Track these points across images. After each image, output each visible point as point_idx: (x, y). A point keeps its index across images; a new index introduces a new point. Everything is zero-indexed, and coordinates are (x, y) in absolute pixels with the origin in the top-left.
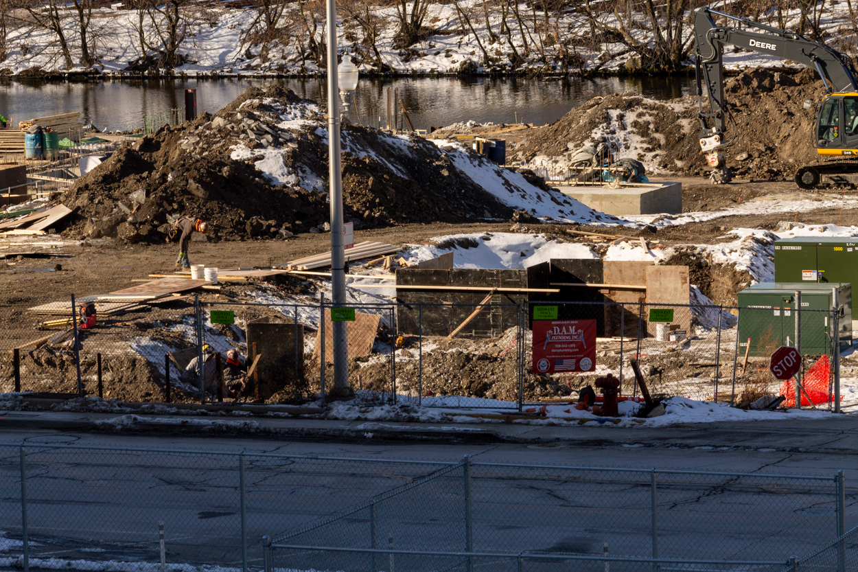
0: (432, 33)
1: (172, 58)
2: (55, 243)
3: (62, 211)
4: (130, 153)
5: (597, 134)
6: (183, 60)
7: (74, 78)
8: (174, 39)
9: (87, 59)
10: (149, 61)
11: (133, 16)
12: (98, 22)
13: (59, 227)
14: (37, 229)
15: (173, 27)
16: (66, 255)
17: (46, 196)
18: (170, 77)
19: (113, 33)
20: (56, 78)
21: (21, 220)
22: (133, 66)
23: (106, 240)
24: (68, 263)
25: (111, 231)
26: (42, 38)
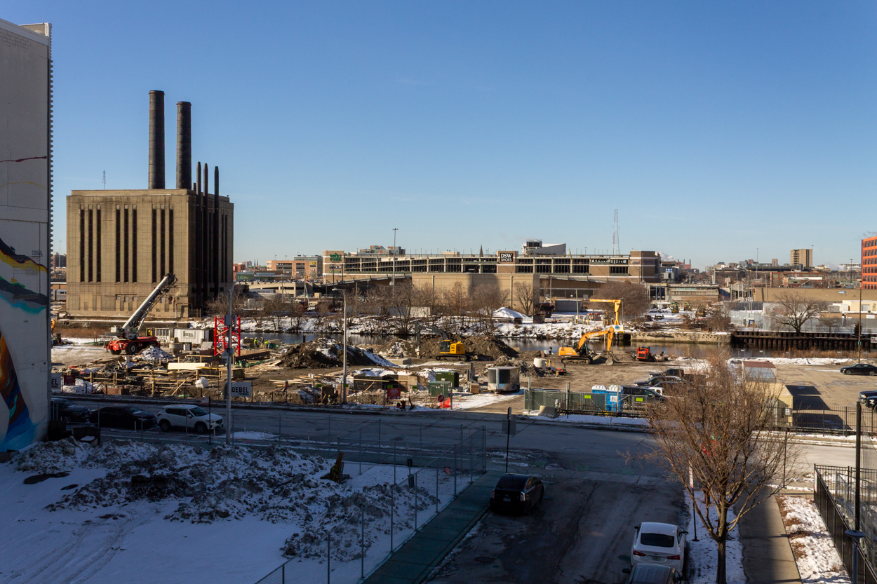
0: (354, 325)
1: (298, 328)
2: (278, 368)
3: (279, 361)
4: (294, 349)
5: (393, 347)
6: (300, 329)
7: (276, 332)
8: (299, 324)
9: (279, 328)
10: (293, 329)
11: (290, 318)
12: (282, 320)
13: (278, 365)
14: (273, 365)
15: (298, 321)
16: (280, 370)
17: (274, 358)
18: (297, 332)
19: (285, 322)
20: (272, 332)
21: (270, 363)
22: (289, 329)
23: (289, 368)
24: (281, 373)
25: (290, 366)
26: (270, 323)
